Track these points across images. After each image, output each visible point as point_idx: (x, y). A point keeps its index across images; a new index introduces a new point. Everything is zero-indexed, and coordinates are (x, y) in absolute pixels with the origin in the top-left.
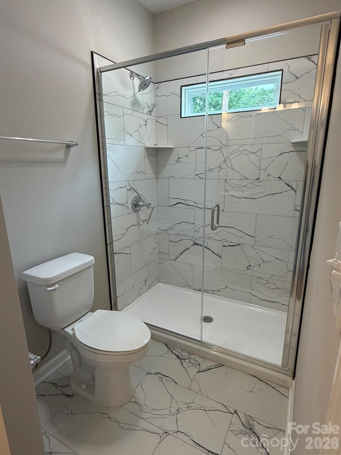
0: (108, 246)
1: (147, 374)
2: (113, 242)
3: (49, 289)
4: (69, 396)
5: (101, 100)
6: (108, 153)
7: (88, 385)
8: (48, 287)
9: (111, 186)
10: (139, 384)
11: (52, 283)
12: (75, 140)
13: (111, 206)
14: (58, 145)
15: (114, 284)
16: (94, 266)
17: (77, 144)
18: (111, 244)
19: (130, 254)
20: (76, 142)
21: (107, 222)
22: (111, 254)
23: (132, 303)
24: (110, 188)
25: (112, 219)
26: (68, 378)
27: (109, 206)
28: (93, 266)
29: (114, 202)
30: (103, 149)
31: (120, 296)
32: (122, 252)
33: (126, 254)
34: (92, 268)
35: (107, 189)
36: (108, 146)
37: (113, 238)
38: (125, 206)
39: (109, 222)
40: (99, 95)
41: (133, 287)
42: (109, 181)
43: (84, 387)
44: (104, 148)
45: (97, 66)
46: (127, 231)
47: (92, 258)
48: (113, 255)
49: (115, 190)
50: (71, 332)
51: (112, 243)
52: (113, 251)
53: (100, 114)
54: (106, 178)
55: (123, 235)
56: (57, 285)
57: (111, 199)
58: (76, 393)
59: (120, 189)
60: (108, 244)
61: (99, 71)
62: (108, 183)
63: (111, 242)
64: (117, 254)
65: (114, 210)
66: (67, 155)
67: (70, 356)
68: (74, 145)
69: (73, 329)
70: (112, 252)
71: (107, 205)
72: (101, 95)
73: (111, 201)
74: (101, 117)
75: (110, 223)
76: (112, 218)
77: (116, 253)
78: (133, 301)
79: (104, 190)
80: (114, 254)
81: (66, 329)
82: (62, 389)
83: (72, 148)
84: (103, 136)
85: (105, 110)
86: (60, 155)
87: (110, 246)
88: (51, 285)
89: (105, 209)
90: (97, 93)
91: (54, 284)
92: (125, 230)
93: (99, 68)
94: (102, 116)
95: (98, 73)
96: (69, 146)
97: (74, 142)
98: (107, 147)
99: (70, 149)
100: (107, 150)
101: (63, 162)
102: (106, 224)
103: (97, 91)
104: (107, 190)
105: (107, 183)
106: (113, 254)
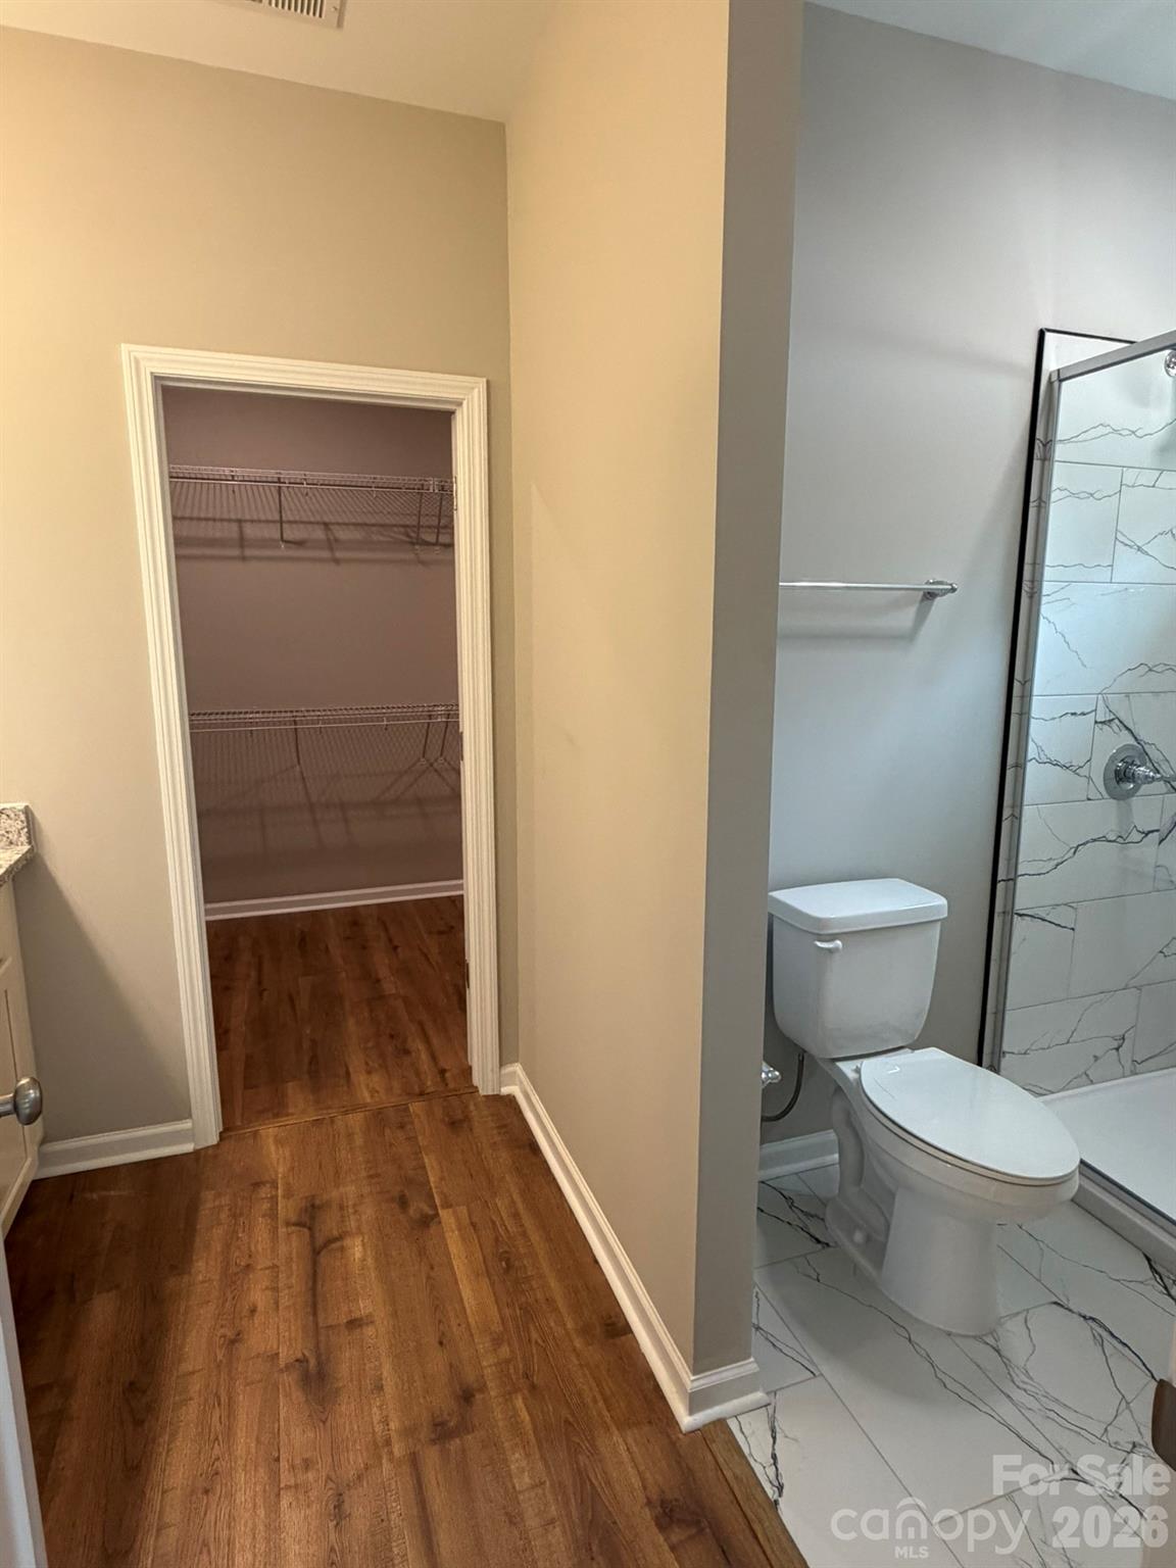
0: (1000, 886)
1: (1055, 1303)
2: (1016, 876)
3: (819, 944)
4: (818, 1241)
5: (1047, 459)
6: (1046, 609)
7: (868, 1239)
8: (819, 941)
9: (1038, 707)
10: (1018, 1313)
11: (830, 932)
12: (951, 577)
13: (1031, 767)
14: (899, 592)
15: (1001, 1008)
16: (942, 926)
17: (953, 590)
18: (1011, 883)
19: (1073, 929)
20: (951, 585)
21: (1010, 812)
22: (1004, 913)
23: (1053, 1093)
24: (1034, 713)
25: (1025, 808)
26: (824, 1203)
27: (1021, 766)
28: (939, 924)
29: (1042, 756)
30: (1031, 597)
31: (1013, 1053)
32: (1044, 915)
33: (1059, 925)
34: (937, 931)
35: (1025, 714)
36: (1047, 588)
37: (1020, 867)
38: (1078, 774)
39: (1013, 815)
40: (1045, 445)
41: (1068, 1042)
42: (1036, 691)
43: (859, 1237)
44: (1036, 595)
45: (1050, 365)
46: (1075, 853)
47: (942, 901)
48: (1012, 916)
49: (1054, 719)
50: (851, 1075)
51: (1014, 880)
52: (1013, 908)
53: (1040, 498)
54: (1028, 681)
55: (1056, 862)
56: (839, 942)
57: (1031, 745)
58: (836, 1242)
59: (1069, 717)
60: (999, 878)
61: (1054, 378)
62: (1031, 695)
63: (1012, 876)
64: (1026, 918)
65: (1037, 779)
66: (921, 617)
67: (837, 1156)
68: (945, 592)
69: (858, 1071)
70: (1009, 908)
71: (1017, 763)
72: (1049, 444)
73: (1032, 751)
74: (1039, 507)
75: (1017, 818)
76: (1025, 803)
77: (1022, 912)
78: (1058, 1092)
79: (1014, 719)
80: (1016, 916)
81: (840, 1064)
82: (803, 1218)
83: (938, 598)
84: (1038, 561)
85: (1055, 484)
86: (905, 618)
87: (1007, 888)
88: (828, 938)
89: (1009, 773)
90: (1037, 442)
91: (832, 938)
92: (1068, 848)
93: (1059, 370)
94: (1043, 504)
95: (1050, 383)
96: (930, 595)
97: (947, 584)
98: (1044, 592)
99: (931, 605)
100: (1044, 600)
101: (909, 637)
102: (1004, 817)
103: (1040, 434)
104: (1025, 717)
105: (1027, 697)
106: (1010, 913)
